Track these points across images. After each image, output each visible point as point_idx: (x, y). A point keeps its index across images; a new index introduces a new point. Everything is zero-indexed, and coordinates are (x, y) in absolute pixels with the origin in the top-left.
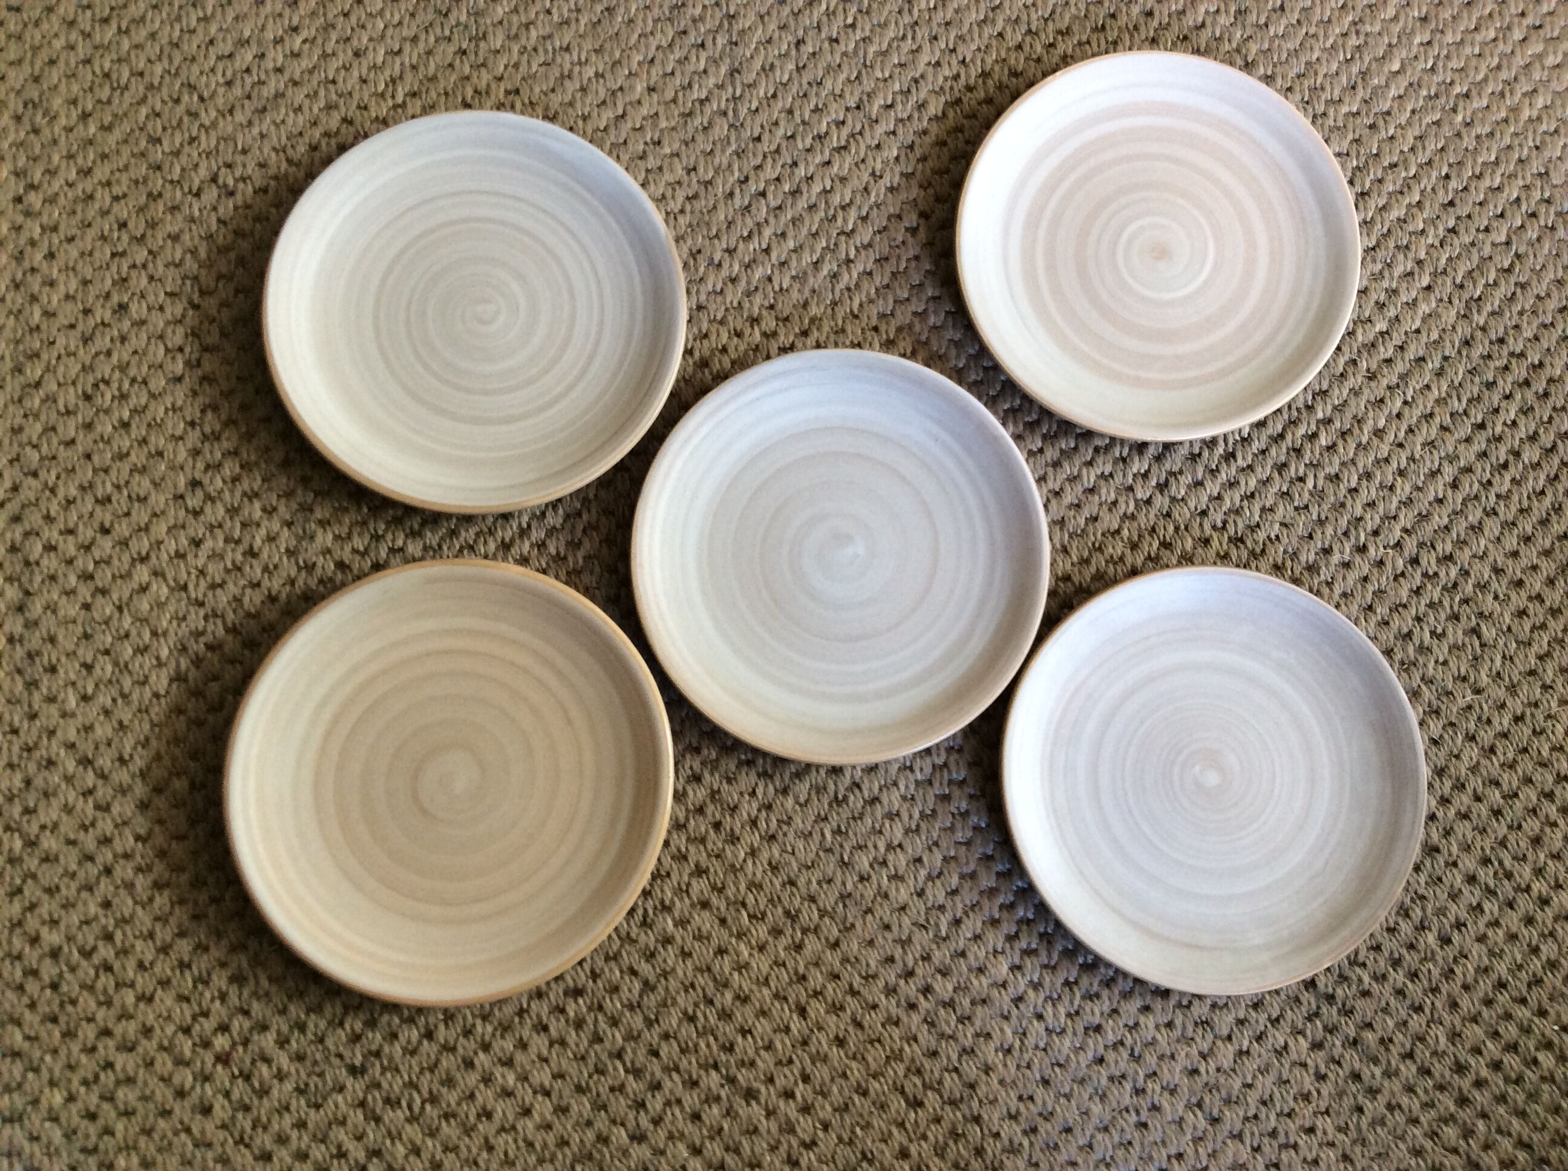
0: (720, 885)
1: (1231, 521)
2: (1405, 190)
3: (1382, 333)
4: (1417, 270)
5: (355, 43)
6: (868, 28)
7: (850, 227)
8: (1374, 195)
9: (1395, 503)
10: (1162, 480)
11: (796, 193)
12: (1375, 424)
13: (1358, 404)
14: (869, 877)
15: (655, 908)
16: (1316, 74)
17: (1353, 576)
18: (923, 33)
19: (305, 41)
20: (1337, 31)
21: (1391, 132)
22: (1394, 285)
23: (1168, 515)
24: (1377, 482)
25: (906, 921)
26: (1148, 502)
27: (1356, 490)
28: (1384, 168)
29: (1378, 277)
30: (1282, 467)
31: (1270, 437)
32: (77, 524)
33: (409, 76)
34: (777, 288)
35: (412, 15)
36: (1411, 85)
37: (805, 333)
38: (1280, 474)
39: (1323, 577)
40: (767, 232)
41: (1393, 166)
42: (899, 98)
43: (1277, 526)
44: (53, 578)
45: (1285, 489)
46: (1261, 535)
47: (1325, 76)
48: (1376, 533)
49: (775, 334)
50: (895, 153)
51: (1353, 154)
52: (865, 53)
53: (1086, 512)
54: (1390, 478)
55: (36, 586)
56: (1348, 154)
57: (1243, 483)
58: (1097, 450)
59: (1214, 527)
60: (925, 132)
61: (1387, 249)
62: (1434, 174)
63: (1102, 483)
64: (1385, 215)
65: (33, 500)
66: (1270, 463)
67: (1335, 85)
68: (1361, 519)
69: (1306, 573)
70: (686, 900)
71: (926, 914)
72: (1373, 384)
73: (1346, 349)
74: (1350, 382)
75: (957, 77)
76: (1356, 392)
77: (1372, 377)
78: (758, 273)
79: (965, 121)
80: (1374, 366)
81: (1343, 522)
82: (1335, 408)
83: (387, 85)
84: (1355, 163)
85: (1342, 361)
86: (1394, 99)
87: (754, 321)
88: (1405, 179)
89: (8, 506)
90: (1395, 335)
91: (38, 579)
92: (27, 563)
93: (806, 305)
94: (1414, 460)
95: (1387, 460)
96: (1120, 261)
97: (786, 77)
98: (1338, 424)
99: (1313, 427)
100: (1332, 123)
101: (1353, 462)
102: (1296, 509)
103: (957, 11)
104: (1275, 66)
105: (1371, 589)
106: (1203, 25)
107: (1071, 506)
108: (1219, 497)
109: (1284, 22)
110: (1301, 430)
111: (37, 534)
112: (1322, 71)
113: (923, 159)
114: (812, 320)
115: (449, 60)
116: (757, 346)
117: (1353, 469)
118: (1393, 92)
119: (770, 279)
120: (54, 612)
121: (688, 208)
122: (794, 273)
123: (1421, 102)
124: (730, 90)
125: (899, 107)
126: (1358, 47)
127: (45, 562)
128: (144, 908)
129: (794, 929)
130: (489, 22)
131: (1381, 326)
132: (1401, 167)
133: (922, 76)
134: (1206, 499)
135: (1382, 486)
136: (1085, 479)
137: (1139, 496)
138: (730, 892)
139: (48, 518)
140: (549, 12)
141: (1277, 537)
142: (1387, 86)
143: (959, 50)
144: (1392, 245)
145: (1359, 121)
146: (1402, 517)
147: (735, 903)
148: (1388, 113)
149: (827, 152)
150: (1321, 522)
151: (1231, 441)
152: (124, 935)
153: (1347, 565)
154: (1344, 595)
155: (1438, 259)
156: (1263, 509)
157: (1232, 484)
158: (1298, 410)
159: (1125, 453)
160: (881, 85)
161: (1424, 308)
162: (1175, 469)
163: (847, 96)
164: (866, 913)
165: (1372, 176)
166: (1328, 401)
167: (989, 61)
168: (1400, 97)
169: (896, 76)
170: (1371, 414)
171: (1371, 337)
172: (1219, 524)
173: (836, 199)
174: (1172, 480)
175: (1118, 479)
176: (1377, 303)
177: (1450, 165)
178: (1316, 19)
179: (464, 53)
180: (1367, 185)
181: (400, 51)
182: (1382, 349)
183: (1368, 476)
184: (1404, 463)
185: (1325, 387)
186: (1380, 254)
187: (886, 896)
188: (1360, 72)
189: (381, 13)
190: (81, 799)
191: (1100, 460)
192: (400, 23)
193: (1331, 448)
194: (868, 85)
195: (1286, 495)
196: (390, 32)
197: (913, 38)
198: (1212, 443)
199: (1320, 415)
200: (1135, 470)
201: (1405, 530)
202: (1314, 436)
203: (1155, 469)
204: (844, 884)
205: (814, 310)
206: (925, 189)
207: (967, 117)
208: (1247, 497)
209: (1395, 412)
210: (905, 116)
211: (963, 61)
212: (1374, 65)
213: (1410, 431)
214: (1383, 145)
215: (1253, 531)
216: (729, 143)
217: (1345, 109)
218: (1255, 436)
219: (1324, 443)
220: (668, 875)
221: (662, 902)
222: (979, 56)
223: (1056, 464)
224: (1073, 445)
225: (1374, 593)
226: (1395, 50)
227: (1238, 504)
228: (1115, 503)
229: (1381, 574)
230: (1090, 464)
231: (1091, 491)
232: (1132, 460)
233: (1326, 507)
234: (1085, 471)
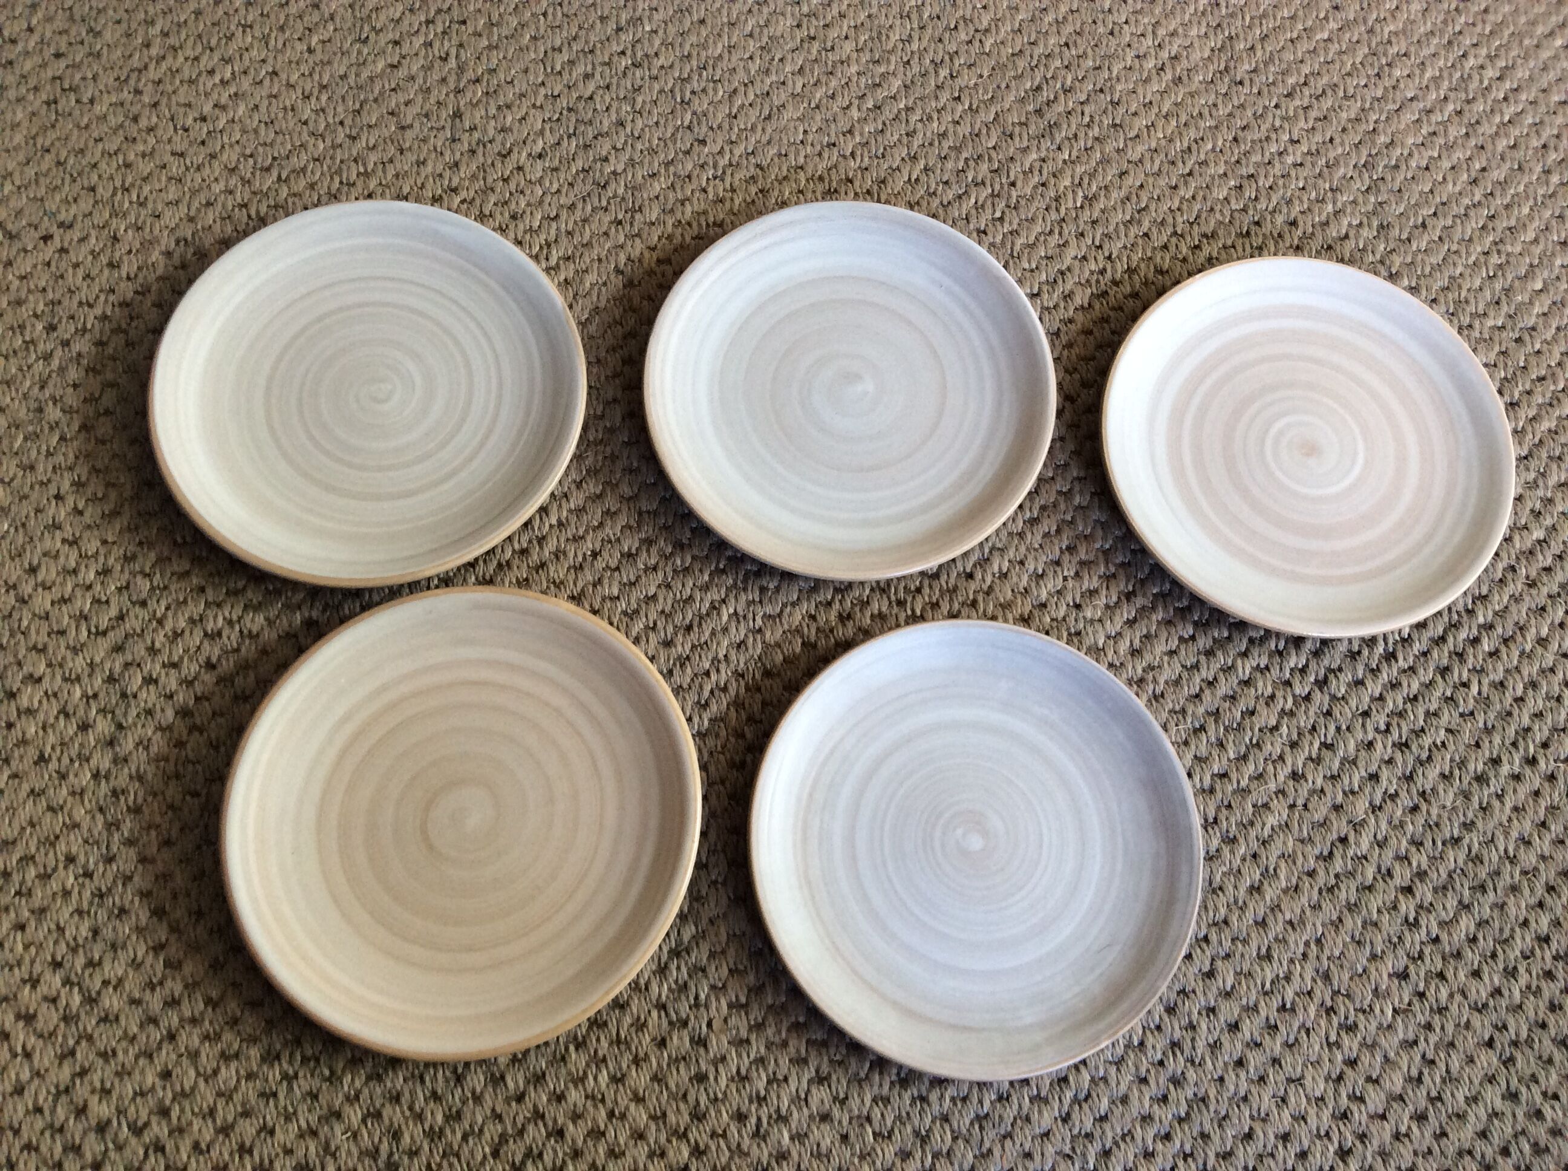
0: (842, 1095)
1: (1394, 723)
2: (1555, 402)
3: (1539, 542)
5: (513, 206)
6: (1016, 221)
8: (1524, 405)
10: (1321, 677)
12: (1538, 632)
13: (1519, 611)
14: (1009, 1096)
15: (770, 1117)
16: (1460, 287)
17: (1523, 791)
18: (1069, 229)
19: (463, 201)
20: (1479, 249)
21: (1537, 346)
22: (1549, 495)
23: (1329, 713)
24: (1543, 692)
25: (1050, 1150)
26: (1307, 698)
27: (1522, 699)
28: (1533, 381)
29: (1533, 485)
30: (1444, 671)
31: (1432, 639)
32: (181, 658)
33: (564, 240)
35: (571, 185)
36: (1554, 303)
38: (1443, 678)
41: (1541, 379)
42: (1045, 288)
43: (1442, 732)
44: (149, 712)
45: (1448, 694)
46: (1427, 741)
47: (1469, 290)
48: (1545, 745)
51: (1501, 365)
52: (1013, 243)
53: (1242, 706)
54: (1557, 688)
55: (130, 720)
56: (1495, 365)
57: (1405, 684)
58: (1251, 641)
59: (1377, 730)
60: (1071, 321)
61: (1540, 458)
63: (1259, 675)
64: (1536, 426)
65: (138, 631)
66: (1432, 666)
67: (1480, 299)
68: (1528, 730)
69: (1475, 784)
70: (805, 1109)
71: (1072, 1141)
72: (1534, 592)
73: (1503, 554)
74: (1510, 589)
75: (1103, 272)
76: (1516, 599)
77: (1532, 584)
79: (1111, 313)
80: (1533, 574)
81: (1511, 732)
82: (1496, 613)
83: (541, 247)
84: (1503, 375)
85: (1500, 566)
86: (1538, 316)
88: (1553, 392)
89: (111, 634)
90: (1553, 543)
91: (133, 712)
92: (124, 695)
95: (1552, 670)
96: (1269, 454)
98: (1500, 630)
99: (1475, 632)
100: (1478, 335)
101: (1517, 669)
102: (1462, 715)
103: (1103, 211)
104: (1418, 278)
105: (1543, 804)
106: (1347, 236)
107: (1225, 698)
108: (1381, 698)
109: (1426, 237)
110: (1463, 635)
111: (139, 665)
112: (1466, 285)
113: (1070, 345)
115: (604, 229)
117: (1517, 676)
118: (1537, 310)
120: (147, 748)
125: (1046, 296)
126: (1500, 265)
127: (143, 695)
128: (206, 1081)
129: (923, 1151)
130: (645, 196)
131: (1538, 534)
132: (1549, 381)
133: (1069, 269)
134: (1367, 699)
135: (1548, 698)
136: (1240, 670)
137: (1297, 691)
138: (854, 1103)
139: (152, 651)
140: (704, 191)
141: (1443, 743)
142: (1531, 303)
143: (1106, 247)
144: (1544, 455)
145: (1505, 334)
147: (859, 1117)
148: (1533, 329)
150: (1488, 731)
151: (1391, 641)
152: (182, 1111)
153: (1517, 777)
154: (1516, 809)
156: (1427, 713)
157: (1395, 685)
158: (1458, 613)
159: (1281, 646)
160: (1028, 275)
162: (1334, 666)
164: (1005, 1137)
165: (1521, 388)
166: (1489, 606)
167: (1135, 258)
168: (1544, 314)
169: (1043, 267)
170: (1533, 622)
171: (1529, 544)
172: (1383, 727)
174: (1331, 677)
175: (1275, 672)
176: (1532, 511)
178: (1457, 237)
179: (620, 223)
180: (1517, 395)
181: (557, 216)
182: (1540, 557)
183: (1534, 685)
185: (1484, 592)
186: (1533, 464)
187: (1028, 1119)
188: (1504, 289)
189: (540, 181)
190: (151, 954)
191: (1255, 652)
192: (558, 191)
193: (1494, 654)
195: (1450, 700)
196: (548, 199)
197: (1060, 234)
198: (1371, 641)
199: (1481, 620)
200: (1292, 665)
202: (1475, 641)
203: (1313, 665)
204: (981, 1102)
207: (1113, 309)
208: (1410, 700)
209: (1557, 621)
210: (1051, 305)
211: (1109, 258)
212: (1517, 283)
214: (1531, 359)
215: (1418, 736)
217: (1490, 323)
218: (1415, 636)
219: (1487, 649)
220: (786, 1079)
221: (778, 1110)
222: (1125, 253)
223: (1209, 653)
224: (1226, 634)
225: (1546, 808)
226: (1537, 270)
227: (1401, 707)
228: (1272, 697)
229: (1553, 789)
230: (1245, 654)
231: (1247, 683)
232: (1289, 654)
233: (1492, 715)
234: (1239, 662)
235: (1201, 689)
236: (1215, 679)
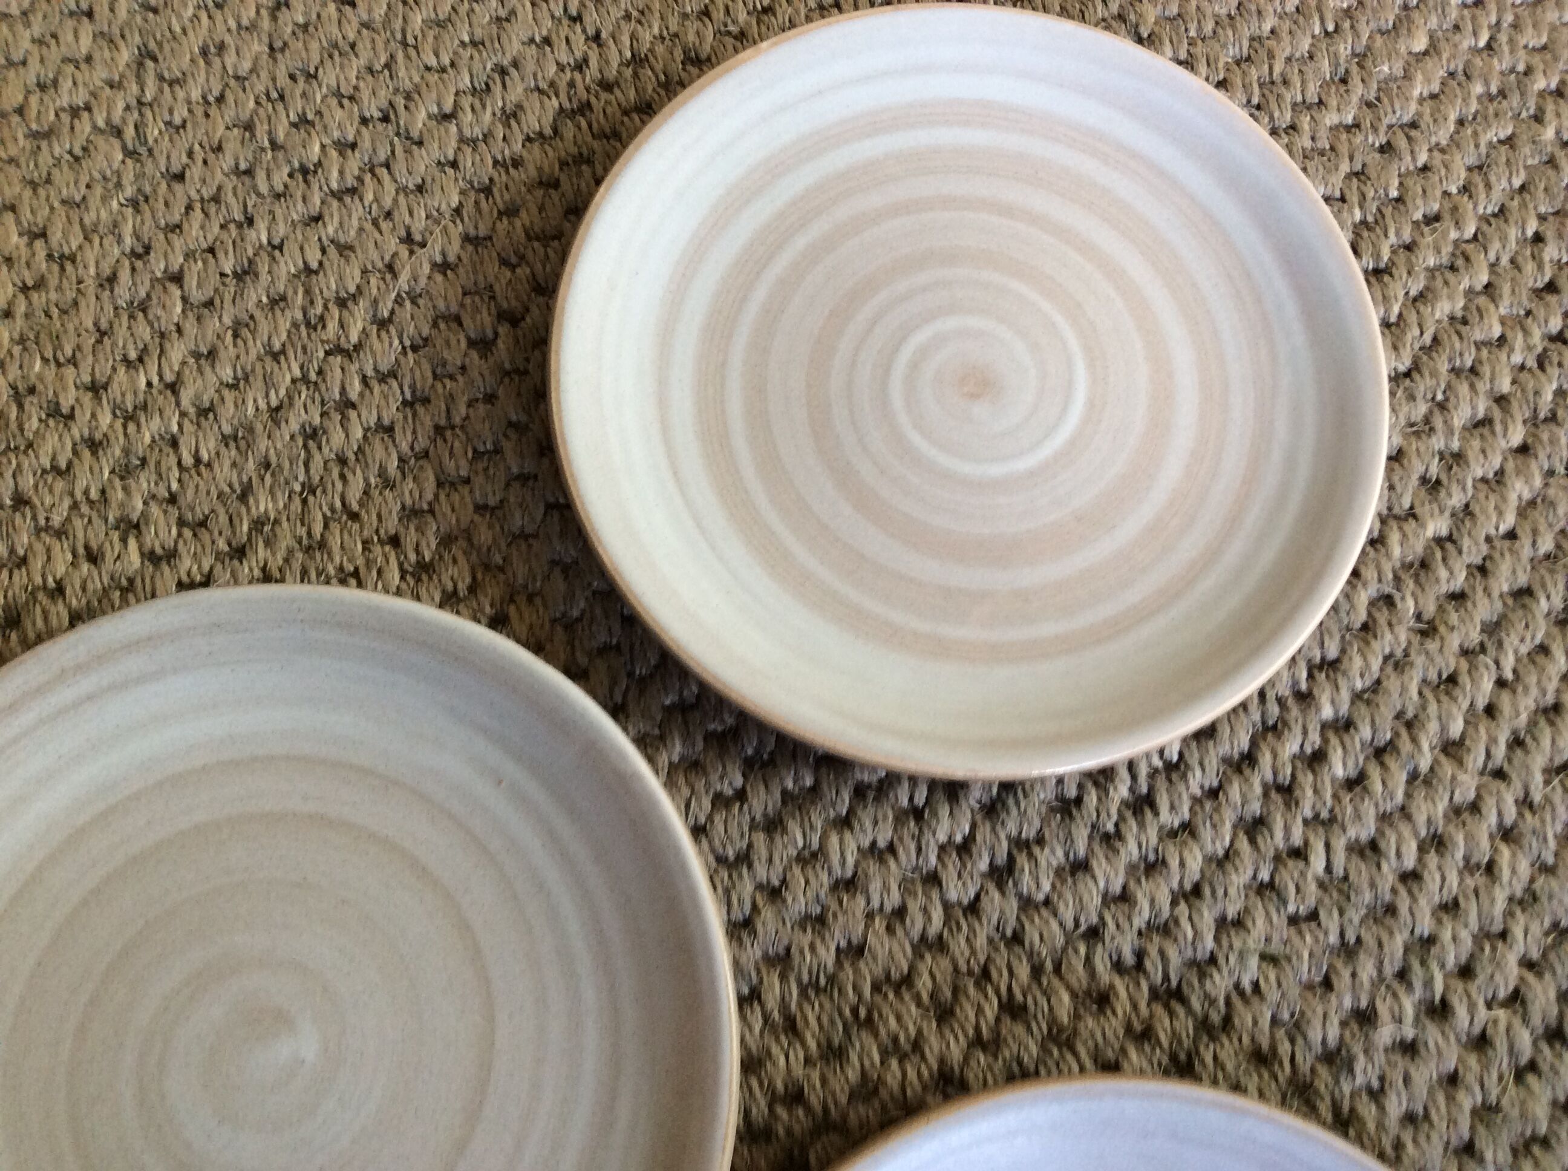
1: (1153, 951)
2: (1460, 262)
3: (1439, 541)
4: (1497, 414)
7: (354, 338)
8: (1401, 271)
9: (1500, 905)
10: (1001, 859)
11: (245, 274)
12: (1444, 729)
13: (1404, 690)
16: (1271, 55)
17: (1425, 1074)
21: (1423, 158)
22: (1455, 445)
23: (1017, 939)
24: (1459, 855)
26: (973, 908)
27: (1415, 875)
28: (1415, 224)
29: (1421, 429)
30: (1255, 827)
31: (1226, 761)
34: (188, 460)
36: (1452, 75)
37: (239, 552)
38: (1253, 841)
39: (1360, 1080)
40: (177, 352)
41: (1432, 220)
42: (466, 102)
43: (1254, 962)
45: (1264, 875)
47: (1289, 60)
48: (1466, 972)
49: (171, 555)
50: (455, 201)
51: (1354, 198)
53: (837, 935)
54: (1485, 844)
56: (1343, 199)
57: (1174, 863)
58: (860, 792)
59: (1118, 966)
60: (517, 163)
61: (1434, 374)
62: (1513, 233)
63: (872, 867)
64: (1425, 310)
66: (1229, 818)
67: (1310, 76)
68: (1430, 941)
72: (1432, 646)
73: (1369, 573)
74: (1385, 643)
75: (581, 65)
76: (1398, 663)
77: (1427, 630)
78: (150, 429)
79: (596, 144)
80: (1430, 609)
81: (1395, 948)
82: (1357, 696)
84: (1358, 215)
85: (1363, 598)
86: (1421, 100)
87: (130, 527)
88: (1456, 243)
90: (1466, 543)
93: (245, 494)
94: (1531, 806)
95: (1475, 808)
96: (897, 401)
97: (246, 65)
98: (1366, 732)
99: (1315, 739)
100: (1308, 144)
101: (1404, 811)
102: (1292, 920)
104: (1192, 43)
105: (1467, 1101)
107: (803, 922)
108: (1125, 897)
110: (1291, 746)
112: (1283, 50)
113: (510, 212)
114: (258, 524)
116: (131, 581)
117: (1405, 829)
118: (1418, 89)
119: (174, 443)
121: (21, 307)
122: (227, 429)
123: (1474, 107)
124: (134, 88)
125: (468, 117)
131: (1437, 525)
132: (1447, 222)
133: (516, 63)
134: (1097, 900)
135: (1469, 867)
136: (835, 858)
137: (953, 895)
141: (1256, 986)
142: (1407, 77)
143: (589, 18)
144: (1444, 367)
145: (1358, 139)
146: (1518, 932)
148: (1414, 125)
149: (316, 199)
150: (1349, 950)
151: (1143, 771)
153: (1410, 1049)
154: (1410, 1117)
155: (1537, 393)
156: (1222, 924)
157: (1153, 866)
158: (1280, 701)
159: (920, 799)
160: (434, 78)
161: (1519, 490)
162: (1029, 832)
163: (365, 94)
165: (1393, 239)
166: (1342, 683)
167: (646, 37)
168: (1433, 96)
169: (463, 63)
170: (1433, 708)
171: (1418, 547)
172: (1129, 959)
173: (328, 285)
174: (1022, 860)
175: (907, 854)
176: (1424, 480)
177: (1542, 218)
180: (1386, 255)
182: (1443, 573)
183: (1437, 842)
184: (1511, 814)
185: (1333, 652)
186: (1423, 385)
188: (1354, 55)
191: (866, 817)
193: (1356, 783)
194: (407, 75)
195: (1267, 889)
198: (1103, 777)
199: (1327, 712)
200: (942, 837)
201: (1528, 964)
202: (1317, 759)
203: (984, 833)
205: (263, 504)
206: (513, 268)
208: (1186, 896)
209: (1481, 703)
210: (478, 133)
211: (597, 37)
212: (1379, 41)
213: (1517, 742)
214: (1409, 182)
215: (1202, 973)
216: (119, 185)
217: (1330, 118)
218: (1193, 758)
219: (1339, 772)
222: (626, 29)
223: (773, 826)
224: (809, 782)
225: (1474, 1112)
226: (1415, 15)
227: (1166, 913)
228: (900, 913)
229: (1486, 1067)
230: (845, 823)
231: (849, 885)
232: (935, 814)
233: (1355, 915)
234: (834, 839)
235: (754, 906)
236: (784, 881)
